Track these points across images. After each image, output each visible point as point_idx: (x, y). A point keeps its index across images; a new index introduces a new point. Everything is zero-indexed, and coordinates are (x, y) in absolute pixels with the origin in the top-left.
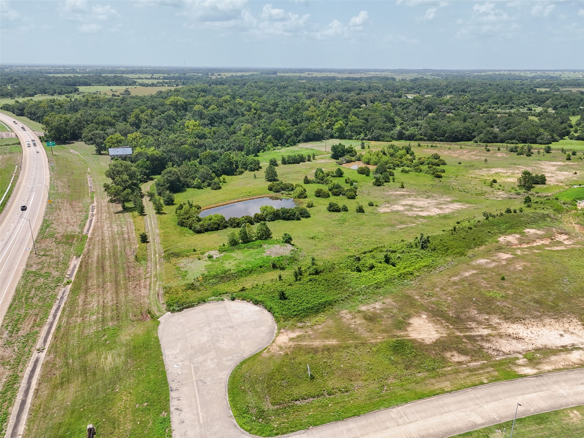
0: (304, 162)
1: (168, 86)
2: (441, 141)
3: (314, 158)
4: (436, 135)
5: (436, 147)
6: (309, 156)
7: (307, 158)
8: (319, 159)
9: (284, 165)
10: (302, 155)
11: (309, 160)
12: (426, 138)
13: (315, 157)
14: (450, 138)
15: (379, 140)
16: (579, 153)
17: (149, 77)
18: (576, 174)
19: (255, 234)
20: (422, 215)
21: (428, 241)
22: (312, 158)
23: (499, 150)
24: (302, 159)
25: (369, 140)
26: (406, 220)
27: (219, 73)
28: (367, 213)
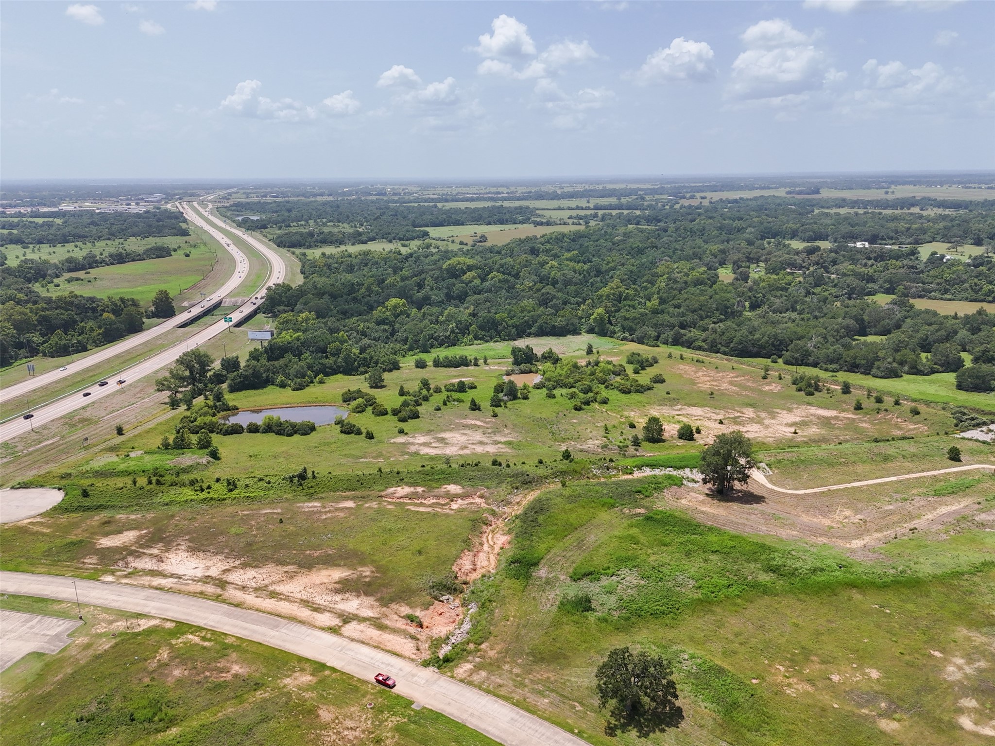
0: (467, 365)
2: (725, 353)
3: (485, 362)
4: (720, 343)
5: (703, 362)
6: (476, 359)
7: (473, 361)
8: (494, 364)
9: (434, 369)
10: (466, 357)
11: (476, 365)
12: (706, 347)
13: (489, 361)
14: (735, 350)
15: (643, 343)
16: (889, 401)
17: (574, 206)
18: (795, 433)
19: (194, 442)
20: (422, 453)
21: (314, 477)
22: (481, 362)
23: (780, 379)
24: (463, 362)
25: (632, 341)
26: (388, 455)
27: (703, 194)
28: (373, 441)
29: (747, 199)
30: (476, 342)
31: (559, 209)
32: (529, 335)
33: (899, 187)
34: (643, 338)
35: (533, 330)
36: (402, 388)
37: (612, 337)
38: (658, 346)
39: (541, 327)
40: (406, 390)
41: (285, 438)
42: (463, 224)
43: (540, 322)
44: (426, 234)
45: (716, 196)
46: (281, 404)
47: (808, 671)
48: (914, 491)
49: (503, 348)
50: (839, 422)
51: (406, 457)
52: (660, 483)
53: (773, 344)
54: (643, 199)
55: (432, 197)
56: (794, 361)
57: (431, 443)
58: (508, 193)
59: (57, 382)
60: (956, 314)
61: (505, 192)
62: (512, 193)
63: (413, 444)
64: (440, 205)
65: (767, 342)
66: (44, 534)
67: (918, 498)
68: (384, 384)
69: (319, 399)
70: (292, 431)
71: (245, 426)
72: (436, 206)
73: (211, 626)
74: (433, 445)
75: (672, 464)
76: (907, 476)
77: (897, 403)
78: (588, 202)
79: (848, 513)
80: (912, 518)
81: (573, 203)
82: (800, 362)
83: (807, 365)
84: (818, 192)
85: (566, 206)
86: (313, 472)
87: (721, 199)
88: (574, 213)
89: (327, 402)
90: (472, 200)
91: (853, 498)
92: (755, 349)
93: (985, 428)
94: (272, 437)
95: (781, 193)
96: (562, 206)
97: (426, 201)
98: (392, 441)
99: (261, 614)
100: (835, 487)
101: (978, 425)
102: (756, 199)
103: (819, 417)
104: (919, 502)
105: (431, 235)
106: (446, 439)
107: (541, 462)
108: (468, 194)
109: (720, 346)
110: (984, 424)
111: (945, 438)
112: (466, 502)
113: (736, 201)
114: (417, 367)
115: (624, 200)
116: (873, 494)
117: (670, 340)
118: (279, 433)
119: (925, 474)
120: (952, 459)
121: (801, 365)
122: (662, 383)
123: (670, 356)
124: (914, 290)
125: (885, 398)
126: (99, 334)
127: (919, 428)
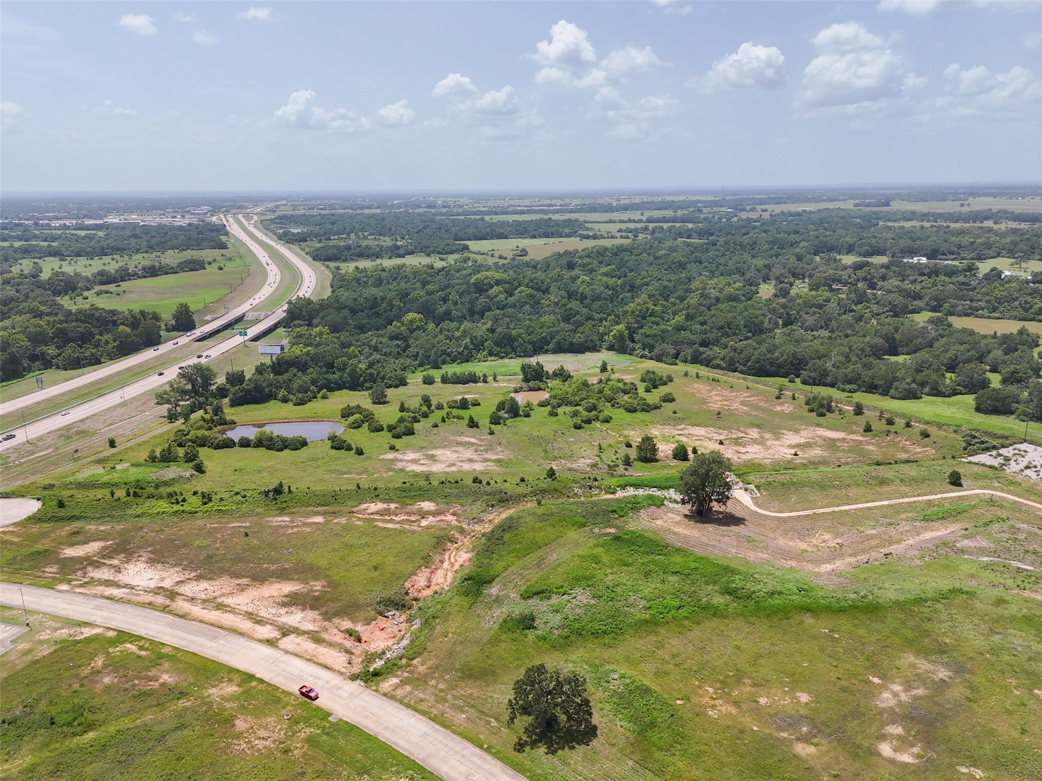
0: (476, 382)
1: (621, 237)
2: (742, 372)
3: (495, 379)
4: (738, 362)
5: (718, 381)
6: (485, 376)
7: (482, 378)
8: (504, 381)
9: (442, 385)
10: (475, 374)
11: (485, 381)
12: (724, 365)
13: (498, 378)
14: (752, 369)
15: (661, 361)
16: (900, 422)
17: (626, 219)
18: (796, 455)
19: (181, 455)
20: (408, 469)
21: (290, 491)
22: (490, 379)
23: (794, 399)
24: (472, 379)
25: (651, 358)
26: (373, 471)
27: (764, 207)
28: (362, 457)
29: (810, 212)
30: (490, 358)
31: (611, 222)
32: (546, 352)
33: (978, 199)
34: (661, 355)
35: (551, 346)
36: (402, 404)
37: (631, 354)
38: (676, 364)
39: (559, 343)
40: (406, 406)
41: (274, 452)
42: (506, 238)
43: (558, 338)
44: (466, 248)
45: (777, 209)
46: (280, 419)
47: (736, 693)
48: (903, 516)
49: (515, 364)
50: (845, 445)
51: (391, 473)
52: (639, 503)
53: (792, 363)
54: (700, 211)
55: (482, 209)
56: (811, 381)
57: (419, 460)
58: (561, 205)
59: (62, 395)
60: (995, 333)
61: (558, 204)
62: (565, 205)
63: (401, 460)
64: (487, 218)
65: (786, 361)
66: (13, 543)
67: (904, 523)
68: (387, 399)
69: (319, 414)
70: (282, 446)
71: (237, 440)
72: (483, 219)
73: (151, 636)
74: (422, 462)
75: (657, 484)
76: (901, 501)
77: (908, 425)
78: (642, 214)
79: (827, 536)
80: (891, 542)
81: (625, 216)
82: (817, 382)
83: (825, 385)
84: (888, 205)
85: (617, 219)
86: (289, 487)
87: (782, 212)
88: (624, 226)
89: (325, 417)
90: (523, 212)
91: (837, 522)
92: (773, 368)
93: (994, 453)
94: (262, 450)
95: (849, 205)
96: (613, 219)
97: (474, 213)
98: (381, 457)
99: (203, 625)
100: (821, 511)
101: (987, 449)
102: (819, 211)
103: (825, 439)
104: (904, 527)
105: (471, 248)
106: (436, 456)
107: (523, 480)
108: (519, 206)
109: (737, 365)
110: (994, 448)
111: (950, 461)
112: (437, 519)
113: (798, 214)
114: (425, 383)
115: (680, 213)
116: (859, 518)
117: (689, 358)
118: (269, 448)
119: (920, 498)
120: (952, 483)
121: (818, 385)
122: (671, 402)
123: (686, 374)
124: (960, 308)
125: (897, 420)
126: (114, 347)
127: (927, 451)
